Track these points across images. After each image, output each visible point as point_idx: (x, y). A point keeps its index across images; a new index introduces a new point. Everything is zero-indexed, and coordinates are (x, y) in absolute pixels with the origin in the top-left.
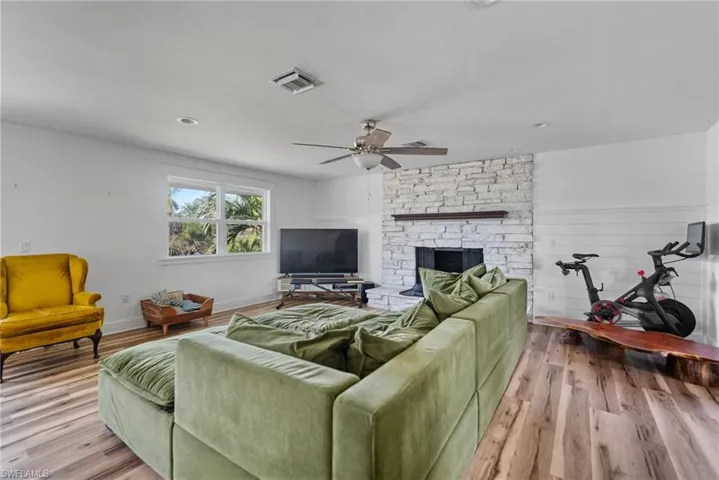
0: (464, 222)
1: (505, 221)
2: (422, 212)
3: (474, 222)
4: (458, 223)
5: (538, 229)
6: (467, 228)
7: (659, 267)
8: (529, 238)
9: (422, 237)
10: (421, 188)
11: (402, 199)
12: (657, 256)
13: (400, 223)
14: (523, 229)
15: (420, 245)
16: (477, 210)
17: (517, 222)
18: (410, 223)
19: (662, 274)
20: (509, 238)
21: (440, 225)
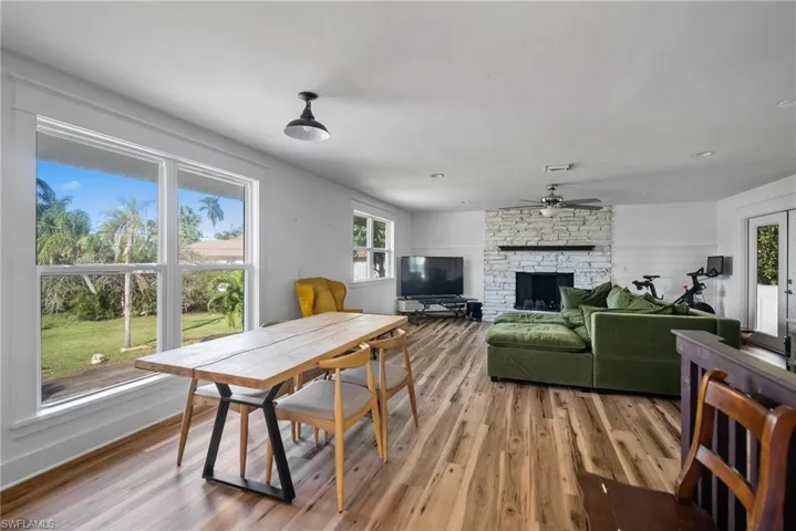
0: (559, 252)
1: (591, 253)
2: (523, 244)
3: (567, 253)
4: (554, 253)
5: (615, 259)
6: (561, 257)
7: (695, 282)
8: (609, 265)
9: (523, 264)
10: (521, 226)
11: (505, 233)
12: (694, 276)
13: (502, 253)
14: (604, 259)
15: (520, 270)
16: (570, 244)
17: (600, 253)
18: (512, 253)
19: (697, 288)
20: (595, 265)
21: (539, 256)
